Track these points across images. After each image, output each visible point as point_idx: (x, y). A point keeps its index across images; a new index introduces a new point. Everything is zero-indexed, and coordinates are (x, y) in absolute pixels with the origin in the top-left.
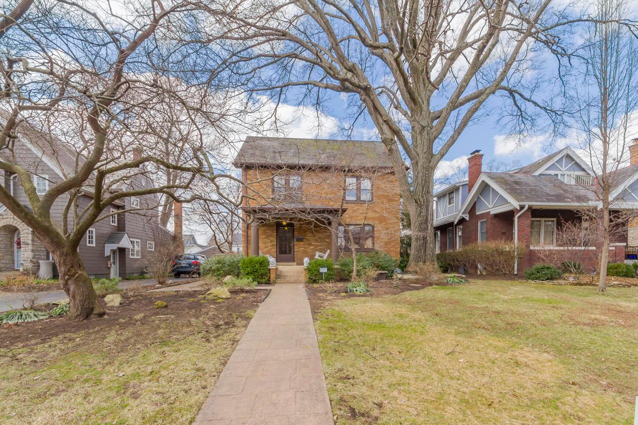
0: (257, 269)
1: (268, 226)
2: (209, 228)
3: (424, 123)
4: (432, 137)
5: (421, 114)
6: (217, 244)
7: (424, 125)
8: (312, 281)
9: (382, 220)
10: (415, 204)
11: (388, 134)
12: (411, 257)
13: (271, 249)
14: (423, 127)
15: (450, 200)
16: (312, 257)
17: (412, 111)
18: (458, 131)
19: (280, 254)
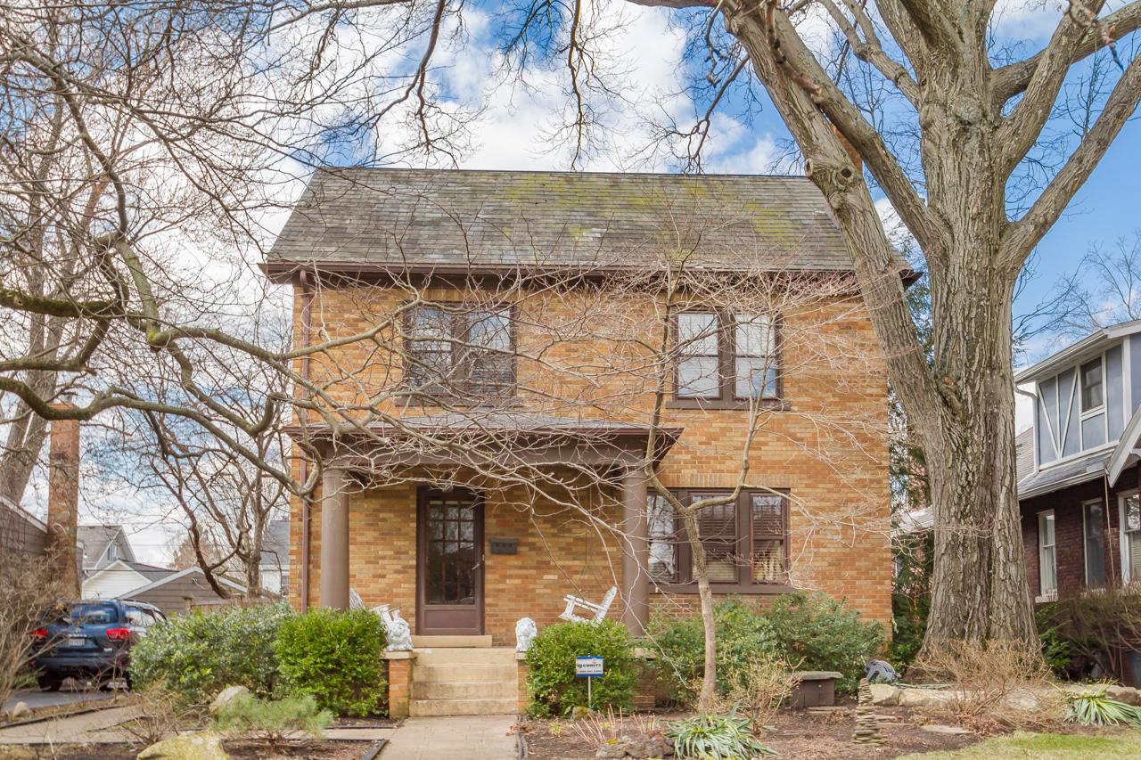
0: (338, 663)
1: (388, 495)
2: (175, 499)
3: (968, 111)
4: (1001, 160)
5: (954, 73)
6: (202, 563)
7: (966, 117)
8: (547, 708)
9: (816, 472)
10: (941, 411)
11: (833, 152)
12: (934, 615)
13: (398, 583)
14: (965, 126)
15: (1086, 391)
16: (549, 615)
17: (920, 65)
18: (1100, 138)
19: (428, 602)
